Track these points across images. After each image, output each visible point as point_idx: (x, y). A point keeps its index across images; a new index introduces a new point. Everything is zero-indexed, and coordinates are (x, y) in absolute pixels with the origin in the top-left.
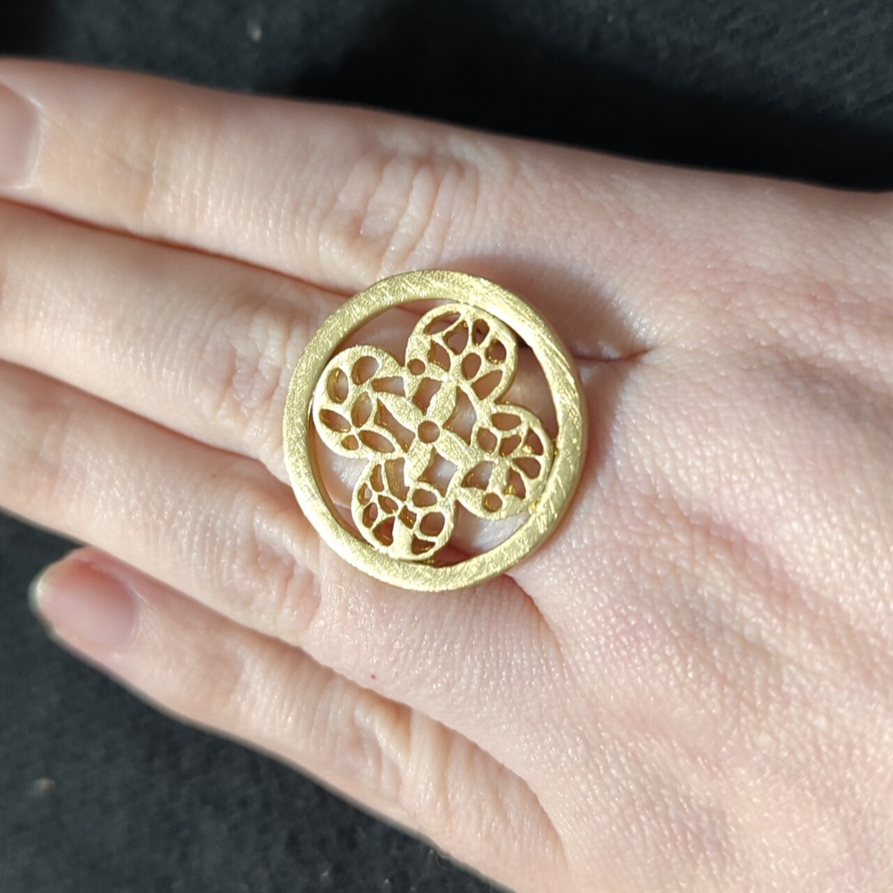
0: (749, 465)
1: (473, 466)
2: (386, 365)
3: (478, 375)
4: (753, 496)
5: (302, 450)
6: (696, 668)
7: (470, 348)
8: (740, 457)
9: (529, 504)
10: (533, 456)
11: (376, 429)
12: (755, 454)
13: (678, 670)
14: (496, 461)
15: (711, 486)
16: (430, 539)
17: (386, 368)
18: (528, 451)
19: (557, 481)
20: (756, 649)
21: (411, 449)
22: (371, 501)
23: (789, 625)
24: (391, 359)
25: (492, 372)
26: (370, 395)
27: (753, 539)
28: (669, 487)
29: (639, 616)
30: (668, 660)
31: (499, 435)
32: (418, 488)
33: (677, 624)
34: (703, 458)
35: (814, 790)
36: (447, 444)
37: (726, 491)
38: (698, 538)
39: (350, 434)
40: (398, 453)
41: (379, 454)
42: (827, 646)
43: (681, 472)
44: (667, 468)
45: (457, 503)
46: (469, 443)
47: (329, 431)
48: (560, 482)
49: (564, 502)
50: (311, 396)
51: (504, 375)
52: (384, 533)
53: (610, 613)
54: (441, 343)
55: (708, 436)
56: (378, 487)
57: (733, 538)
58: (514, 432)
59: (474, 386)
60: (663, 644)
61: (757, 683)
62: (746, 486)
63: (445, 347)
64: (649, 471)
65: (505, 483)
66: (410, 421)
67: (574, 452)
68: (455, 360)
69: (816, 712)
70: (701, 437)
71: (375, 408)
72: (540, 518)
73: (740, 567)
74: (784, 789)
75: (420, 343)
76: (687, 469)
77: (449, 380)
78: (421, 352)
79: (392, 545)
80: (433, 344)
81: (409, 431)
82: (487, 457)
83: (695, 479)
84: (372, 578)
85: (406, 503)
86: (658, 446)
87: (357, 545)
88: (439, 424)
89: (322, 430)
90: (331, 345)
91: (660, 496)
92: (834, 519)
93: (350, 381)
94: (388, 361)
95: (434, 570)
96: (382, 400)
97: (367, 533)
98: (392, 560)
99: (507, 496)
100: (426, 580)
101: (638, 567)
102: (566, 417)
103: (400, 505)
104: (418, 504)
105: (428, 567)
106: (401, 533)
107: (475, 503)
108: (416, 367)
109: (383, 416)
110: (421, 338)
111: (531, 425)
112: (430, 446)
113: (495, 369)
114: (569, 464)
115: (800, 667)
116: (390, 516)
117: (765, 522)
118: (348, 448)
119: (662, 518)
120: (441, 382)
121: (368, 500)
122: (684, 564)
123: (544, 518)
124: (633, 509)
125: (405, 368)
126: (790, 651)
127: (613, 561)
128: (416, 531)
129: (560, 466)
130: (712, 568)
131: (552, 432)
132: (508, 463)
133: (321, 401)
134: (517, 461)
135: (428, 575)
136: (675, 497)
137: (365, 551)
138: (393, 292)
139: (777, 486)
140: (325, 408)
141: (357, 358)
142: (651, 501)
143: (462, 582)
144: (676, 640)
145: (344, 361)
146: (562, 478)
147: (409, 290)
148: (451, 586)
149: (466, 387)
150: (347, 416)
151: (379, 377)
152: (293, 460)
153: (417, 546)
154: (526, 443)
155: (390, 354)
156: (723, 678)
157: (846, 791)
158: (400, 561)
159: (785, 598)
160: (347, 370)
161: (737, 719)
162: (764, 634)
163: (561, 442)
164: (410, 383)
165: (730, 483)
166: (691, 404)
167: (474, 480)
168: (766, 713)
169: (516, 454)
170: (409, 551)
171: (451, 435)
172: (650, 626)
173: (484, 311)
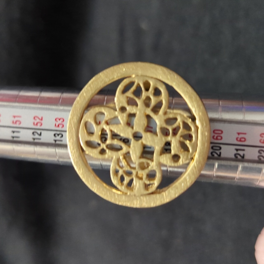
3: (152, 105)
7: (145, 94)
10: (188, 132)
11: (113, 142)
16: (152, 182)
17: (109, 114)
21: (131, 146)
24: (110, 110)
26: (105, 128)
31: (170, 128)
32: (140, 162)
39: (101, 148)
40: (126, 149)
45: (160, 163)
46: (157, 135)
54: (132, 96)
56: (121, 167)
58: (176, 124)
59: (152, 110)
68: (140, 102)
71: (109, 134)
78: (124, 102)
80: (128, 98)
81: (128, 138)
82: (168, 138)
85: (136, 170)
88: (141, 131)
96: (112, 129)
103: (134, 172)
104: (142, 169)
107: (168, 160)
108: (123, 110)
110: (120, 96)
111: (183, 119)
112: (140, 142)
113: (158, 100)
116: (131, 178)
118: (102, 154)
120: (135, 113)
125: (118, 112)
128: (145, 180)
132: (178, 138)
134: (182, 137)
149: (149, 112)
150: (98, 141)
151: (107, 119)
153: (146, 187)
154: (183, 128)
164: (122, 117)
169: (180, 134)
170: (144, 190)
173: (146, 76)
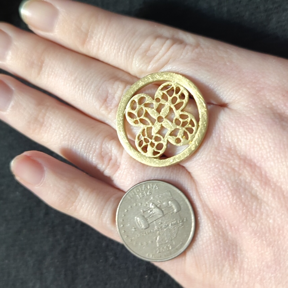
0: (260, 143)
1: (173, 129)
2: (149, 99)
3: (176, 103)
4: (260, 152)
5: (122, 124)
6: (236, 200)
7: (174, 95)
8: (258, 140)
9: (189, 141)
10: (191, 127)
11: (144, 118)
12: (263, 140)
13: (231, 199)
14: (180, 128)
15: (248, 148)
16: (159, 151)
17: (149, 100)
18: (190, 126)
19: (198, 135)
20: (255, 197)
21: (155, 124)
22: (141, 139)
23: (266, 192)
24: (150, 98)
25: (181, 102)
26: (143, 108)
27: (258, 164)
28: (235, 147)
29: (221, 182)
30: (228, 196)
31: (181, 120)
32: (156, 136)
33: (232, 186)
34: (246, 139)
35: (266, 241)
36: (166, 123)
37: (252, 150)
38: (242, 162)
39: (136, 119)
40: (151, 125)
41: (145, 125)
42: (277, 200)
43: (239, 142)
44: (235, 140)
45: (168, 141)
46: (172, 123)
47: (130, 118)
48: (199, 135)
49: (200, 141)
50: (125, 108)
51: (184, 103)
52: (145, 149)
53: (212, 180)
54: (166, 93)
55: (249, 132)
56: (144, 135)
57: (252, 164)
58: (186, 120)
59: (175, 106)
60: (227, 191)
61: (254, 207)
62: (258, 149)
63: (167, 94)
64: (230, 141)
65: (183, 135)
66: (155, 116)
67: (204, 126)
68: (170, 98)
69: (270, 218)
70: (247, 133)
71: (144, 112)
72: (193, 145)
73: (253, 172)
74: (257, 240)
75: (159, 93)
76: (241, 142)
77: (168, 104)
78: (160, 96)
79: (147, 153)
80: (164, 94)
81: (154, 119)
82: (178, 127)
83: (243, 145)
84: (140, 162)
85: (152, 140)
86: (234, 134)
87: (136, 153)
88: (164, 117)
89: (128, 118)
90: (133, 93)
91: (232, 149)
92: (284, 163)
93: (137, 104)
94: (149, 98)
95: (159, 160)
96: (147, 110)
97: (139, 149)
98: (147, 157)
99: (183, 139)
100: (157, 163)
101: (223, 168)
102: (202, 116)
103: (150, 141)
104: (156, 141)
105: (158, 160)
106: (150, 149)
107: (173, 141)
108: (158, 100)
109: (147, 115)
110: (160, 92)
111: (192, 118)
112: (160, 123)
113: (181, 101)
114: (202, 130)
115: (268, 204)
116: (147, 144)
117: (263, 160)
118: (135, 123)
119: (232, 155)
120: (165, 105)
121: (140, 139)
122: (237, 169)
123: (194, 146)
124: (224, 151)
125: (155, 100)
126: (265, 199)
127: (215, 165)
128: (154, 149)
129: (200, 130)
130: (245, 171)
131: (198, 120)
132: (184, 129)
133: (128, 109)
134: (187, 129)
135: (157, 162)
136: (237, 149)
137: (139, 154)
138: (152, 78)
139: (268, 150)
140: (129, 111)
141: (140, 97)
142: (229, 149)
143: (168, 164)
144: (231, 191)
145: (136, 98)
146: (200, 134)
147: (157, 77)
148: (164, 165)
149: (173, 106)
150: (136, 114)
151: (146, 103)
152: (119, 126)
153: (155, 153)
154: (190, 123)
155: (150, 96)
156: (244, 204)
157: (276, 243)
158: (149, 158)
159: (266, 184)
160: (137, 101)
161: (246, 217)
162: (258, 193)
163: (200, 123)
164: (155, 104)
165: (253, 148)
166: (245, 122)
167: (173, 134)
168: (255, 217)
169: (186, 126)
170: (152, 154)
171: (167, 120)
172: (224, 185)
173: (179, 84)
